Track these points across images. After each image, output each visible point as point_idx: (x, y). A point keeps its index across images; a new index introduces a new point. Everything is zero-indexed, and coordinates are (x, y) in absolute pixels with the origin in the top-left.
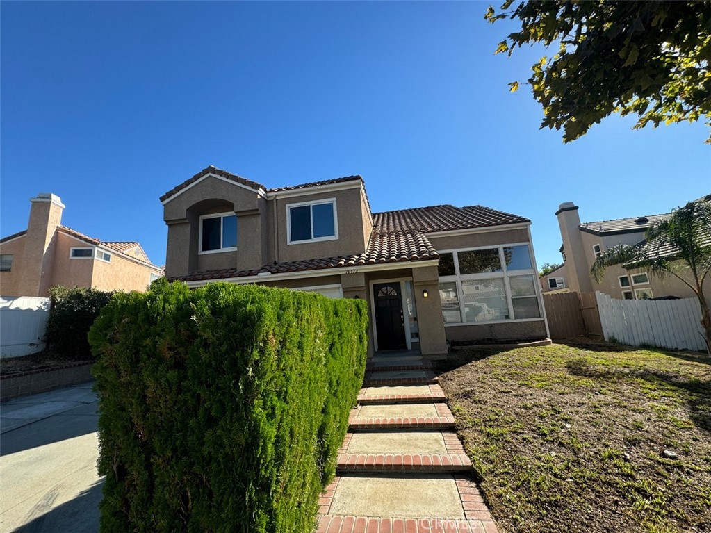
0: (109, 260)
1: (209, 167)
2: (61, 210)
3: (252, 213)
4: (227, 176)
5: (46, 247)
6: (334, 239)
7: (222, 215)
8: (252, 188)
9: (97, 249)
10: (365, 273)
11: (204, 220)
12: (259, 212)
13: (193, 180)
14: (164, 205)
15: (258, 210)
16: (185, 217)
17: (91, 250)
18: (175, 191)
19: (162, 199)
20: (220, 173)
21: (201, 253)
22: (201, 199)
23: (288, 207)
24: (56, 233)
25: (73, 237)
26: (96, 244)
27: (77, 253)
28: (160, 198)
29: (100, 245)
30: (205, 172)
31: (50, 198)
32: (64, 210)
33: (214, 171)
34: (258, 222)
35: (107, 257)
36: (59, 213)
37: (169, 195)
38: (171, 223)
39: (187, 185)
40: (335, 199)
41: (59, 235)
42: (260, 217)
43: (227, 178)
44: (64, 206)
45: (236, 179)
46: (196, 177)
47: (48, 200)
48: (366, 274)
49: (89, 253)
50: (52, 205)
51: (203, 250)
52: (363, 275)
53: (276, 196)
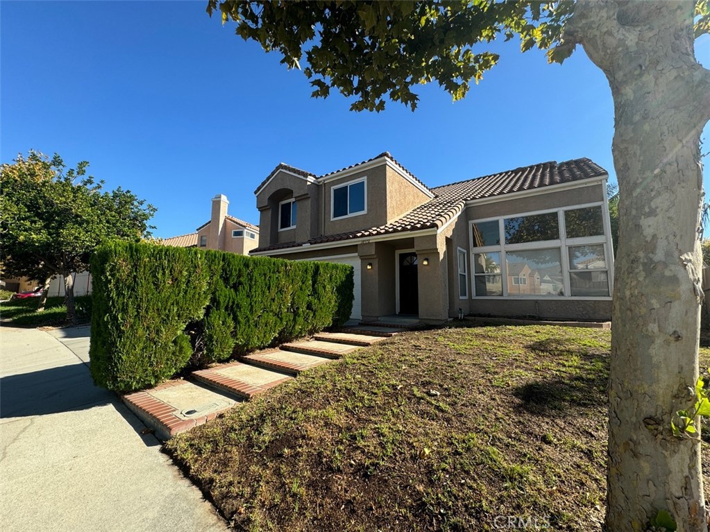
1: (280, 164)
3: (304, 197)
5: (220, 230)
7: (291, 200)
8: (304, 176)
9: (246, 230)
10: (376, 242)
11: (281, 205)
12: (309, 196)
13: (272, 176)
14: (257, 197)
15: (307, 194)
16: (268, 204)
17: (242, 232)
18: (262, 186)
19: (255, 193)
21: (280, 230)
22: (275, 190)
23: (333, 188)
25: (233, 223)
26: (245, 227)
27: (235, 234)
30: (277, 168)
32: (228, 205)
33: (285, 168)
34: (308, 203)
35: (253, 236)
36: (225, 207)
37: (259, 189)
38: (261, 209)
39: (269, 180)
40: (365, 178)
41: (226, 222)
42: (310, 199)
43: (289, 171)
45: (295, 171)
46: (274, 174)
47: (220, 199)
49: (241, 234)
50: (222, 202)
51: (281, 228)
52: (374, 245)
53: (324, 181)
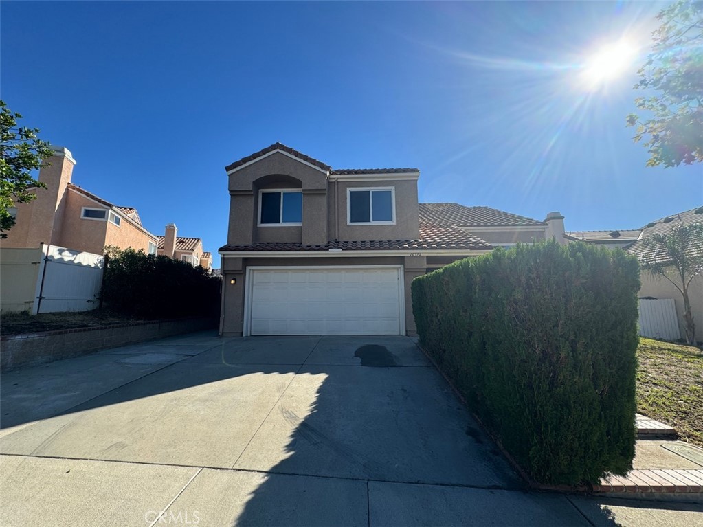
0: (119, 224)
1: (277, 143)
2: (73, 166)
3: (317, 193)
4: (296, 154)
5: (58, 204)
6: (393, 224)
7: (283, 191)
8: (322, 168)
9: (110, 211)
11: (263, 194)
12: (325, 192)
13: (261, 154)
14: (229, 175)
15: (325, 190)
16: (251, 189)
17: (104, 212)
18: (241, 163)
19: (228, 169)
20: (290, 150)
21: (260, 225)
22: (267, 173)
23: (349, 190)
24: (67, 191)
25: (85, 196)
26: (110, 206)
27: (88, 213)
28: (226, 168)
29: (114, 208)
30: (273, 147)
31: (62, 151)
32: (75, 166)
33: (283, 148)
34: (325, 199)
35: (117, 221)
36: (69, 169)
37: (235, 165)
38: (234, 194)
39: (254, 158)
40: (393, 188)
41: (70, 193)
42: (326, 196)
43: (296, 156)
44: (75, 163)
45: (305, 158)
46: (264, 151)
47: (61, 154)
48: (428, 257)
49: (102, 215)
50: (65, 159)
51: (262, 223)
52: (425, 259)
53: (338, 178)
